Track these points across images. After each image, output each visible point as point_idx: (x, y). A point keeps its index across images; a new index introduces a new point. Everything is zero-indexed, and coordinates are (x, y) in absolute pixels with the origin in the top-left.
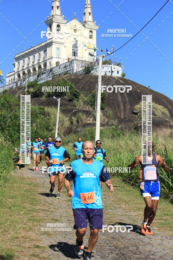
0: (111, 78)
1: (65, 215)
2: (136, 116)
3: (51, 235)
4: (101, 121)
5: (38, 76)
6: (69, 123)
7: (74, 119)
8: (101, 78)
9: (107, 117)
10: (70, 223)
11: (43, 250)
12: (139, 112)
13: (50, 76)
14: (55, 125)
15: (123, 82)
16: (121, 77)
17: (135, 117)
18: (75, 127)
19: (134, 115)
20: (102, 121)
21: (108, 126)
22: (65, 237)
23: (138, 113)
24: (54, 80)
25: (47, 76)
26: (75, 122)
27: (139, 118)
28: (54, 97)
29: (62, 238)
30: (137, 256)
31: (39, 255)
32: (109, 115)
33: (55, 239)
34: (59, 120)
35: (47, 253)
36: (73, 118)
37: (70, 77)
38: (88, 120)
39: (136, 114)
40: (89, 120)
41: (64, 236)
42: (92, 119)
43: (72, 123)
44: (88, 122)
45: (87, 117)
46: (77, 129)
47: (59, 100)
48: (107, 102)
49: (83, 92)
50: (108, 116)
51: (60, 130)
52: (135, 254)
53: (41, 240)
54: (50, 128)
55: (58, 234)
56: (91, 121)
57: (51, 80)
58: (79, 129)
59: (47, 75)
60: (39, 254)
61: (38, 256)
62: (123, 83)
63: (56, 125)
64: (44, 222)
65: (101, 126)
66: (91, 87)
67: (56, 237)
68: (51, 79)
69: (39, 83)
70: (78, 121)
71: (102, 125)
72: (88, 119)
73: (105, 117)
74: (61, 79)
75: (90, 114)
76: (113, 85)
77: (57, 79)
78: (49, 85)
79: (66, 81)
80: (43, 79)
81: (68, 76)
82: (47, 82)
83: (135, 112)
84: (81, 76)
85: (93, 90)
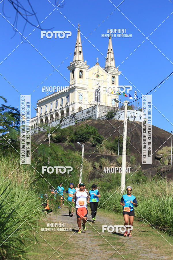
2: (159, 161)
5: (61, 122)
6: (92, 168)
7: (97, 164)
12: (162, 157)
13: (73, 121)
17: (157, 162)
18: (98, 173)
19: (156, 160)
23: (161, 158)
24: (77, 125)
25: (70, 122)
28: (78, 143)
37: (93, 123)
38: (111, 166)
39: (159, 159)
42: (115, 164)
45: (110, 163)
47: (83, 145)
48: (130, 147)
49: (106, 137)
50: (131, 161)
56: (114, 166)
57: (74, 125)
59: (70, 121)
66: (114, 132)
68: (74, 124)
69: (62, 128)
73: (128, 162)
74: (84, 125)
75: (113, 160)
76: (135, 130)
77: (80, 125)
78: (72, 130)
79: (88, 126)
80: (66, 124)
81: (91, 121)
82: (70, 128)
83: (158, 157)
84: (104, 121)
85: (115, 135)
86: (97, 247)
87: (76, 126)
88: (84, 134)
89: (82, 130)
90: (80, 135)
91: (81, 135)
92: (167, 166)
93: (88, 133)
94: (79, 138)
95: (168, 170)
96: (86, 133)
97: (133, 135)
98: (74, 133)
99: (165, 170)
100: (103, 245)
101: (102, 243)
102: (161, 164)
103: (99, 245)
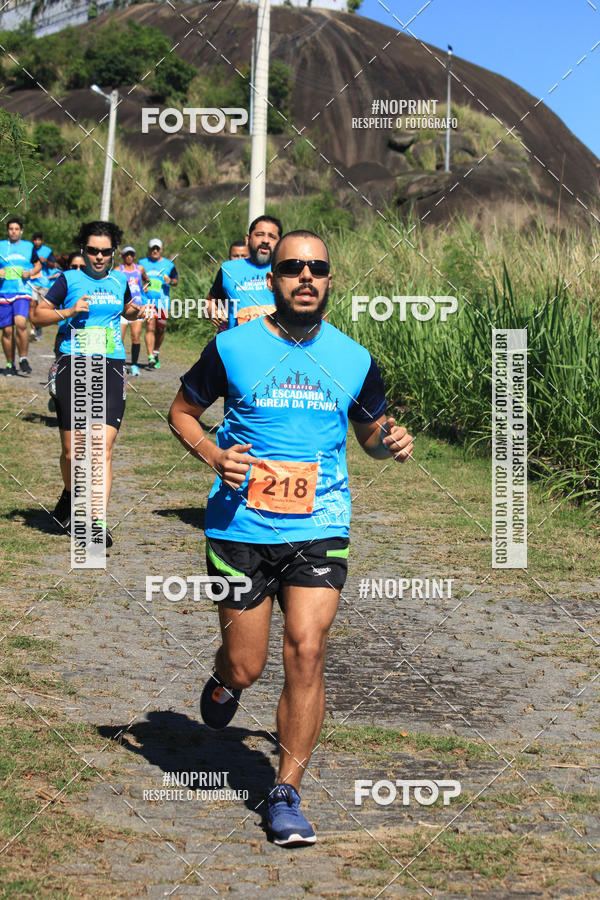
0: (307, 17)
1: (132, 524)
2: (402, 157)
3: (75, 598)
4: (272, 177)
5: (35, 11)
6: (153, 184)
7: (171, 170)
8: (268, 15)
9: (294, 161)
10: (147, 553)
11: (44, 657)
12: (412, 142)
13: (81, 9)
14: (98, 192)
15: (352, 30)
16: (346, 10)
17: (397, 162)
18: (173, 200)
19: (392, 153)
20: (276, 175)
21: (296, 193)
22: (127, 607)
23: (408, 146)
24: (95, 23)
25: (69, 11)
26: (173, 181)
27: (411, 163)
28: (95, 88)
29: (118, 611)
30: (392, 674)
31: (28, 674)
32: (301, 155)
33: (89, 612)
34: (115, 175)
35: (60, 668)
36: (167, 165)
37: (155, 13)
38: (222, 173)
39: (402, 149)
40: (227, 173)
41: (124, 600)
42: (236, 168)
43: (162, 182)
44: (224, 180)
45: (220, 163)
46: (181, 207)
47: (113, 99)
48: (293, 105)
49: (202, 68)
50: (297, 157)
51: (117, 211)
52: (389, 666)
53: (37, 620)
54: (80, 204)
55: (100, 594)
56: (233, 176)
57: (84, 26)
58: (189, 207)
59: (69, 7)
60: (29, 669)
61: (24, 678)
62: (352, 34)
63: (102, 190)
64: (51, 552)
65: (268, 195)
66: (234, 49)
67: (95, 605)
68: (83, 19)
69: (39, 35)
70: (184, 177)
71: (272, 191)
72: (224, 167)
73: (284, 161)
74: (121, 21)
75: (230, 152)
76: (314, 41)
77: (107, 22)
78: (77, 42)
79: (138, 29)
80: (55, 19)
81: (149, 9)
82: (68, 33)
83: (399, 140)
84: (196, 8)
85: (239, 59)
86: (131, 477)
87: (90, 26)
88: (122, 58)
89: (114, 42)
90: (104, 59)
91: (112, 62)
92: (432, 173)
93: (136, 52)
94: (101, 71)
95: (434, 188)
96: (127, 54)
97: (304, 60)
98: (83, 53)
99: (425, 189)
100: (152, 471)
101: (150, 463)
102: (411, 169)
103: (137, 472)
